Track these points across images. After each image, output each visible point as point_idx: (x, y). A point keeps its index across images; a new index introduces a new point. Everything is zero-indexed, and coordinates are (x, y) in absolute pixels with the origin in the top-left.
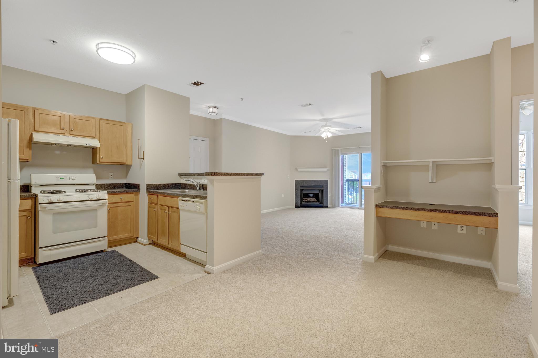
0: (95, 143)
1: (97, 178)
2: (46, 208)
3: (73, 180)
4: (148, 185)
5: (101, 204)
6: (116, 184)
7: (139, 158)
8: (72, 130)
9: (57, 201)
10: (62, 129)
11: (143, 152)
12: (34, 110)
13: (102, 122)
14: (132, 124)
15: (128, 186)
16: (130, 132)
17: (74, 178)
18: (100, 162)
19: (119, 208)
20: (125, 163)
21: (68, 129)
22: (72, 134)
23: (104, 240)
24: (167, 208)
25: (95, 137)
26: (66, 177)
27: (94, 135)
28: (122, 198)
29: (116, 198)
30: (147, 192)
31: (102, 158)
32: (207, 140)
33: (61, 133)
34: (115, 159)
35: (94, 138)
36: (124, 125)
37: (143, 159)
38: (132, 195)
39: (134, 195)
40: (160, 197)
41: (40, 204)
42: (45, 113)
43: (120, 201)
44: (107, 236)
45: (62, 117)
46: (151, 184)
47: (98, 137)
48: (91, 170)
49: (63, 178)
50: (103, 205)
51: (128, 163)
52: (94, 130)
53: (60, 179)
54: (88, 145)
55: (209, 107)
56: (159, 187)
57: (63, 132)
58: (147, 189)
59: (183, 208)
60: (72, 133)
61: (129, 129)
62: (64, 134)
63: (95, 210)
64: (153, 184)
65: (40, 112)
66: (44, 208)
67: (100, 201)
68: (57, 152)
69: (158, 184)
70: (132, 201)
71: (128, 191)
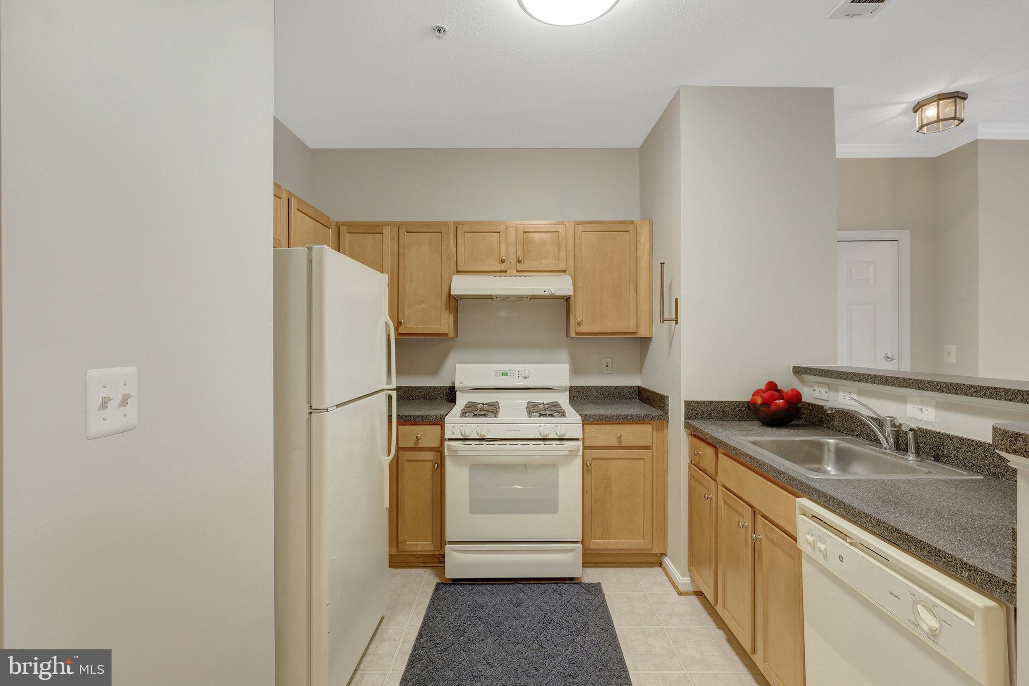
0: (562, 285)
1: (576, 370)
2: (457, 451)
3: (525, 378)
4: (689, 404)
5: (567, 453)
6: (616, 388)
7: (663, 320)
8: (519, 262)
9: (478, 437)
10: (503, 262)
11: (676, 300)
12: (457, 227)
13: (580, 228)
14: (652, 224)
15: (644, 396)
16: (647, 246)
17: (527, 374)
18: (577, 334)
19: (613, 462)
20: (634, 333)
21: (513, 260)
22: (520, 269)
23: (574, 550)
24: (748, 512)
25: (565, 271)
26: (513, 372)
27: (563, 268)
28: (621, 436)
29: (606, 434)
30: (687, 426)
31: (579, 324)
32: (905, 236)
33: (499, 270)
34: (609, 325)
35: (563, 274)
36: (631, 228)
37: (677, 323)
38: (648, 428)
39: (653, 429)
40: (724, 460)
41: (450, 440)
42: (476, 229)
43: (615, 443)
44: (580, 540)
45: (501, 232)
46: (698, 403)
47: (572, 269)
48: (564, 355)
49: (506, 374)
50: (572, 454)
51: (643, 333)
52: (562, 254)
53: (502, 375)
54: (547, 293)
55: (918, 107)
57: (503, 267)
58: (688, 417)
60: (520, 267)
61: (644, 238)
62: (506, 271)
63: (551, 465)
64: (704, 402)
65: (467, 228)
66: (454, 452)
67: (564, 442)
68: (503, 314)
69: (722, 402)
70: (649, 446)
71: (637, 415)
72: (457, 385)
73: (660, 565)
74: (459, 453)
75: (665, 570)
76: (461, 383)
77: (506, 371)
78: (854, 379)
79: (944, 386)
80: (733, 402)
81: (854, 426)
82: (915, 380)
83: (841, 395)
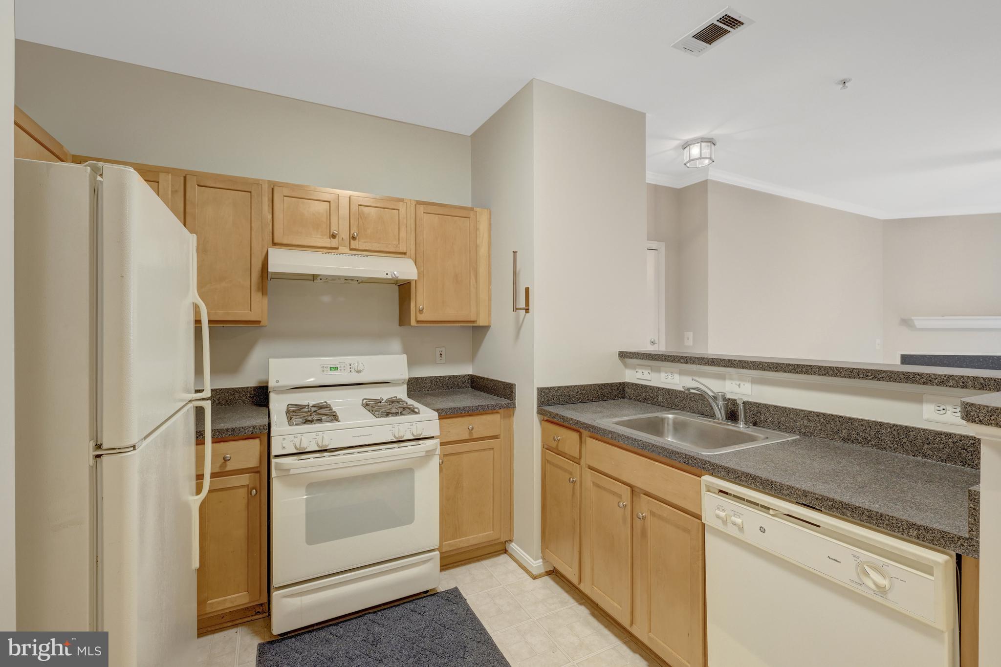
0: (405, 269)
1: (411, 363)
2: (289, 470)
3: (359, 372)
4: (541, 391)
5: (423, 454)
6: (450, 377)
7: (515, 309)
8: (354, 238)
9: (318, 449)
10: (334, 236)
11: (527, 290)
12: (273, 189)
13: (421, 209)
14: (490, 214)
15: (477, 384)
16: (486, 235)
17: (360, 368)
18: (418, 322)
19: (464, 455)
20: (474, 322)
21: (344, 234)
22: (354, 247)
23: (430, 559)
24: (626, 492)
25: (405, 254)
26: (343, 366)
27: (403, 250)
28: (473, 429)
29: (460, 428)
30: (540, 412)
31: (421, 311)
32: (662, 247)
33: (330, 246)
34: (451, 313)
35: (403, 256)
36: (472, 214)
37: (527, 311)
38: (496, 418)
39: (501, 418)
40: (592, 444)
41: (276, 456)
42: (298, 193)
43: (466, 436)
44: (437, 547)
45: (331, 202)
46: (549, 389)
47: (413, 252)
48: (396, 345)
49: (336, 368)
50: (429, 454)
51: (481, 322)
52: (403, 234)
53: (331, 370)
54: (389, 276)
55: (686, 145)
56: (569, 396)
57: (334, 243)
58: (540, 404)
59: (719, 526)
60: (354, 244)
61: (483, 227)
62: (337, 249)
63: (406, 472)
64: (553, 388)
65: (286, 192)
66: (285, 472)
67: (420, 442)
68: (326, 299)
69: (568, 387)
70: (497, 436)
71: (488, 405)
72: (271, 384)
73: (505, 551)
74: (292, 472)
75: (511, 556)
76: (277, 382)
77: (335, 365)
78: (682, 361)
79: (766, 365)
80: (576, 386)
81: (677, 401)
82: (739, 361)
83: (663, 375)
